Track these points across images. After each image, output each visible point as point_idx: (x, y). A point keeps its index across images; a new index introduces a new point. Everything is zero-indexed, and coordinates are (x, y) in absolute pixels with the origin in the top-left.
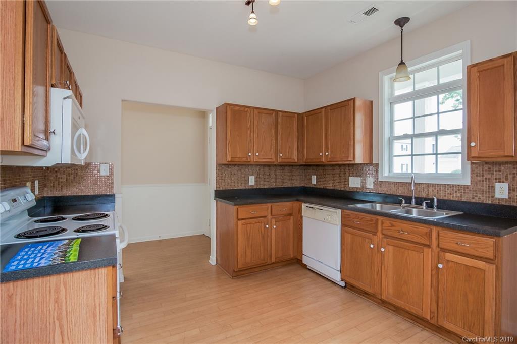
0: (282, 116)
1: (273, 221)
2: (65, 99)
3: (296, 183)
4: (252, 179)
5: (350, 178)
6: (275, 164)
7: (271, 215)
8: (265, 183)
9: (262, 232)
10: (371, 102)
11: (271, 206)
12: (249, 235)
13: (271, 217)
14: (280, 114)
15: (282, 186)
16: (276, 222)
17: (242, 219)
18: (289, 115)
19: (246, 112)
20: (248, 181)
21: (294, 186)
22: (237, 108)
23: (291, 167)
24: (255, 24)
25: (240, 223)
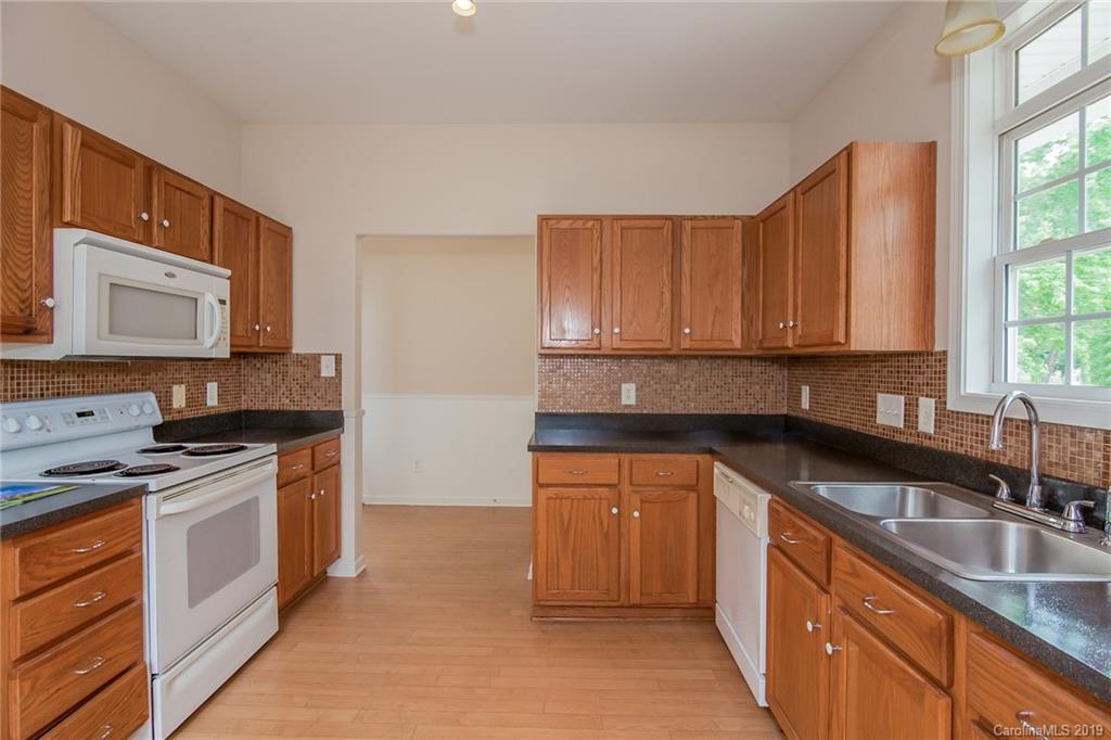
0: (693, 228)
1: (636, 499)
2: (76, 244)
3: (762, 405)
4: (628, 390)
5: (879, 395)
6: (670, 353)
7: (631, 484)
8: (666, 401)
9: (602, 523)
10: (931, 148)
11: (631, 462)
12: (566, 523)
13: (631, 488)
14: (688, 225)
15: (717, 412)
16: (642, 501)
17: (549, 485)
18: (714, 226)
19: (591, 229)
20: (617, 394)
21: (754, 412)
22: (565, 224)
23: (746, 362)
24: (473, 12)
25: (543, 492)
